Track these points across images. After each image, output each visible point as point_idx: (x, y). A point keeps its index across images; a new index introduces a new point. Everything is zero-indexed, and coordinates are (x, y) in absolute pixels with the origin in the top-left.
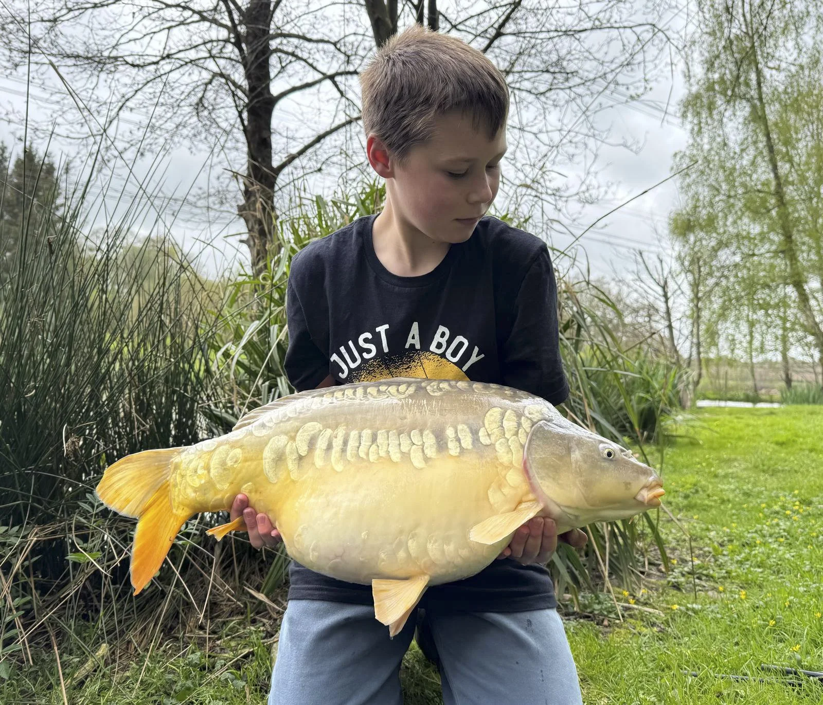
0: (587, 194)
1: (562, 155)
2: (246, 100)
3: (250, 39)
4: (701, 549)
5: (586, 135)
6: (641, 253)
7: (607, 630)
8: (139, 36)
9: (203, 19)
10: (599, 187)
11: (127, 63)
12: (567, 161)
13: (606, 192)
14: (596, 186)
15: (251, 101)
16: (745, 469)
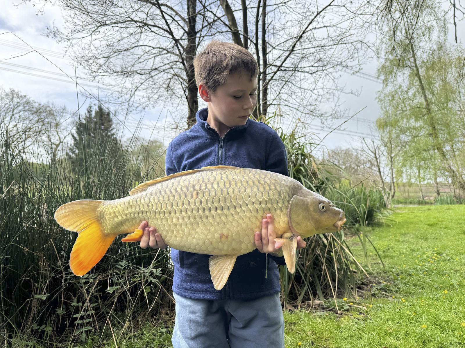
0: (336, 115)
1: (324, 99)
2: (187, 85)
3: (188, 60)
4: (388, 277)
5: (335, 89)
6: (364, 139)
7: (340, 316)
8: (143, 60)
9: (168, 52)
10: (341, 111)
11: (138, 73)
12: (327, 101)
13: (344, 114)
14: (339, 111)
15: (189, 86)
16: (412, 238)
